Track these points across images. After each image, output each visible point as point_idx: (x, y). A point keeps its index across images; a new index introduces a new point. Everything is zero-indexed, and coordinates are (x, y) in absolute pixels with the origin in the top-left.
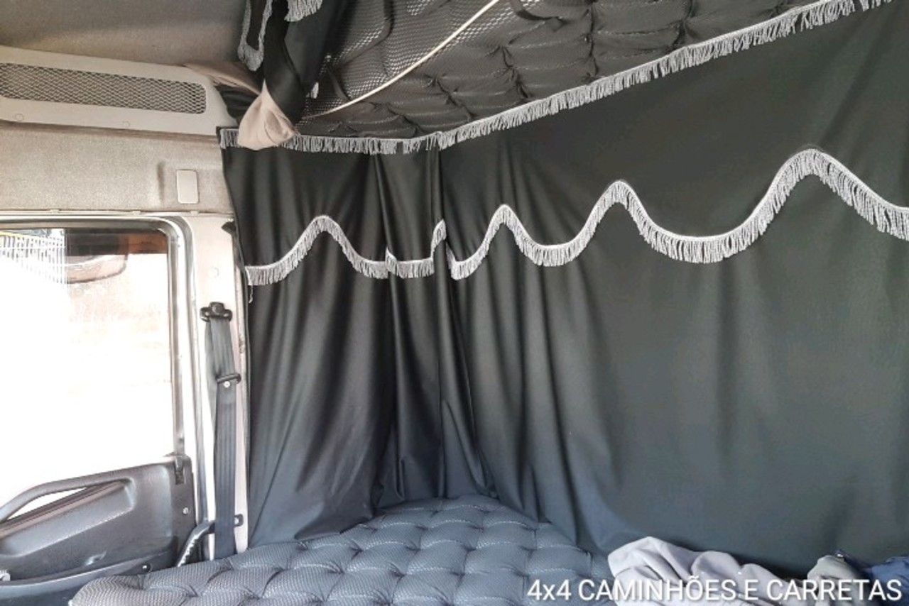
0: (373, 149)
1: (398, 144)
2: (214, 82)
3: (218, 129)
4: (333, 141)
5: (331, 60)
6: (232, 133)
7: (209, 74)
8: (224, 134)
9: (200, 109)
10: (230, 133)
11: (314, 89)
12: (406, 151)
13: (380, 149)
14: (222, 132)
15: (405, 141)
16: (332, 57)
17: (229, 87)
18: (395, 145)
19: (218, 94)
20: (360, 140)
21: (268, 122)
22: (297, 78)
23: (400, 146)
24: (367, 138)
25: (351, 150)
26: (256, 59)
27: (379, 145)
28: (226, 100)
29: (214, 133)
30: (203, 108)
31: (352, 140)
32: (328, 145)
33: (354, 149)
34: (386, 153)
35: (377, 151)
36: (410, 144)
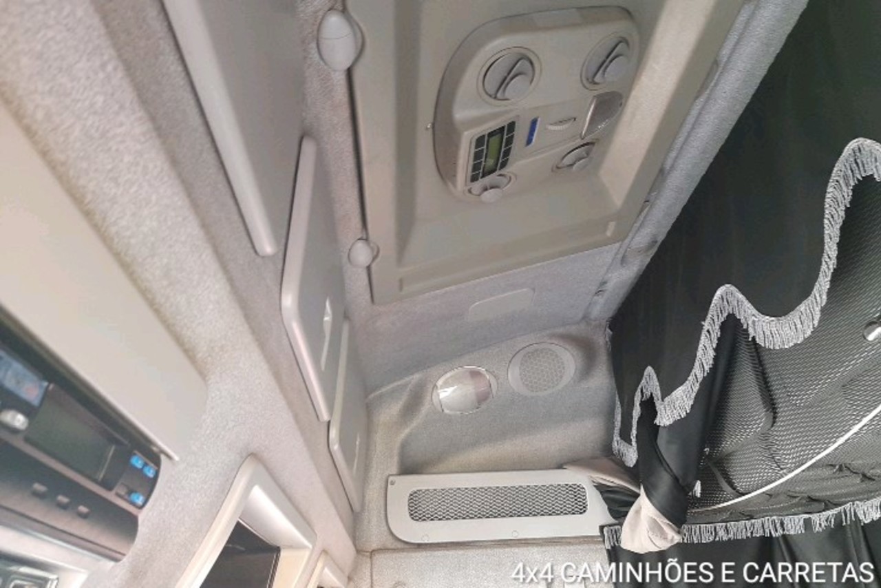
0: (776, 531)
1: (805, 519)
2: (594, 482)
3: (602, 528)
4: (726, 527)
5: (710, 453)
6: (616, 531)
7: (589, 474)
8: (608, 532)
9: (583, 510)
10: (614, 531)
11: (696, 488)
12: (817, 529)
13: (784, 530)
14: (605, 529)
15: (815, 517)
16: (710, 449)
17: (609, 486)
18: (802, 522)
19: (598, 493)
20: (757, 522)
21: (650, 529)
22: (676, 479)
23: (808, 523)
24: (767, 518)
25: (749, 535)
26: (631, 456)
27: (782, 524)
28: (606, 500)
29: (598, 533)
30: (584, 507)
31: (748, 523)
32: (721, 533)
33: (752, 533)
34: (792, 532)
35: (780, 532)
36: (821, 520)
